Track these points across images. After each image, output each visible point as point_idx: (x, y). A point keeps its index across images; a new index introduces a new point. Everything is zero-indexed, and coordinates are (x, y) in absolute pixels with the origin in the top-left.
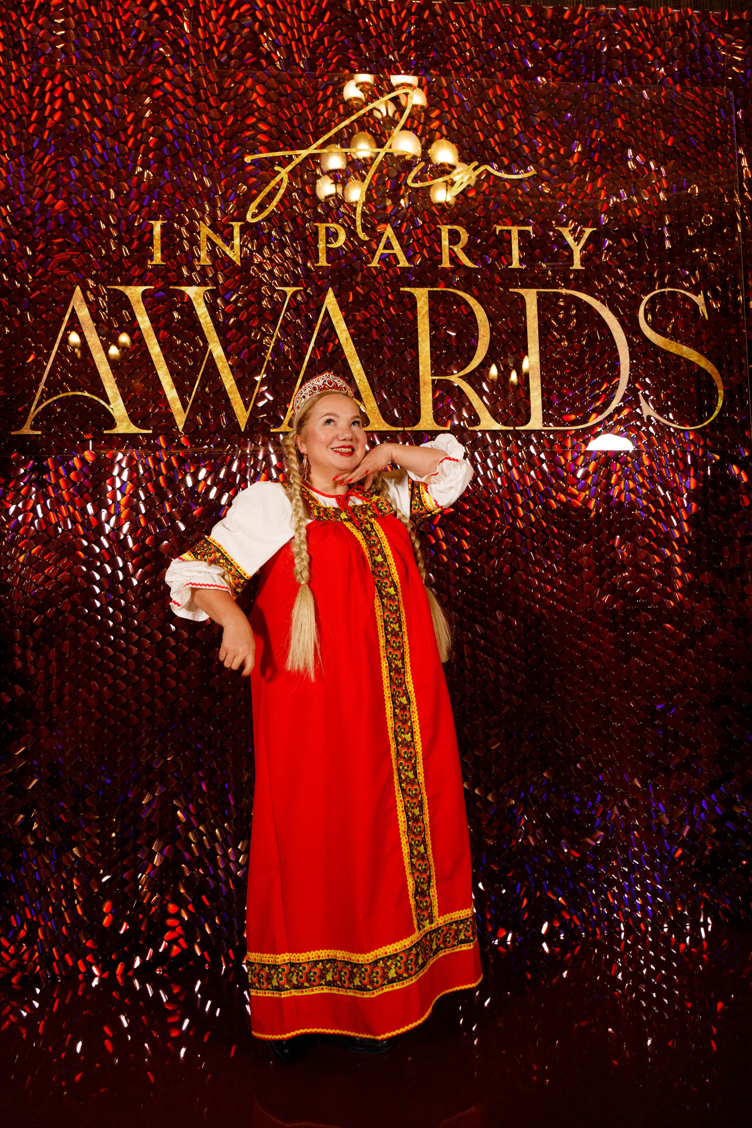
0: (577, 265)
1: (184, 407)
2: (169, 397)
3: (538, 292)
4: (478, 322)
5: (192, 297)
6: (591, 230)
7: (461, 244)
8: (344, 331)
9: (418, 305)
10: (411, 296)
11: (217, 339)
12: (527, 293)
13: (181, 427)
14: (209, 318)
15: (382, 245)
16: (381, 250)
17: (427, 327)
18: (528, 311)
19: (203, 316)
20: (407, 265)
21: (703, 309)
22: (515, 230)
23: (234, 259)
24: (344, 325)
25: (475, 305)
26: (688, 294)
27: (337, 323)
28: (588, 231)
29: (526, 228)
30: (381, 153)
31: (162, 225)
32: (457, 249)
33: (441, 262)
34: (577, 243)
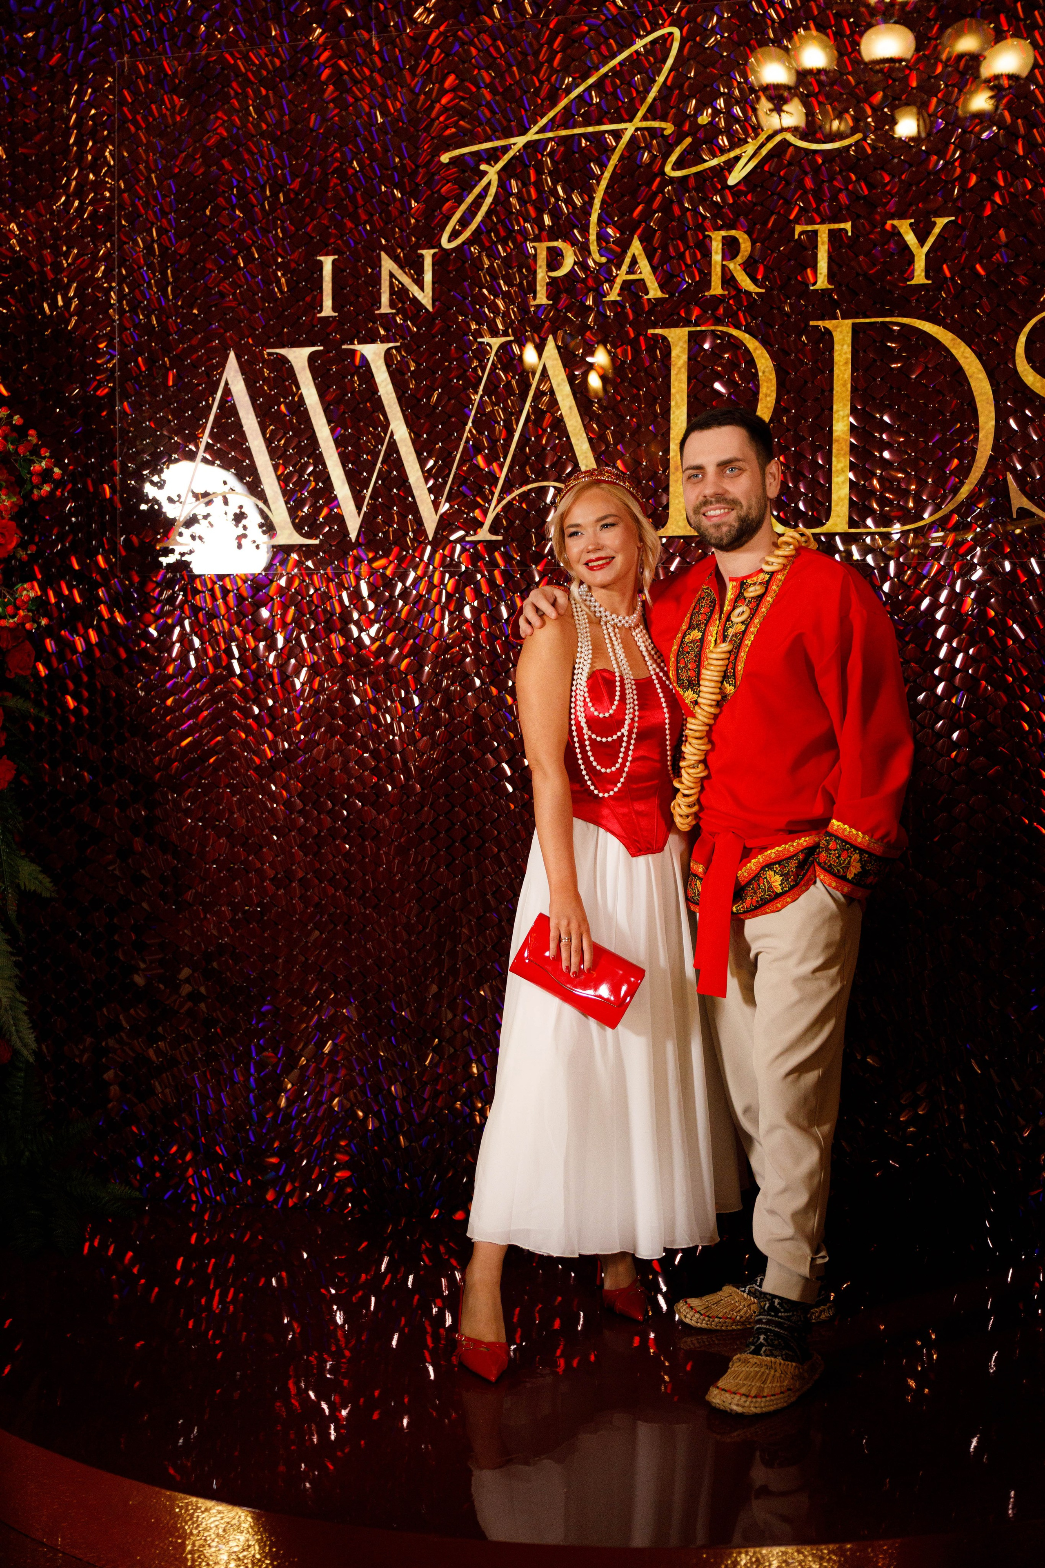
0: (919, 276)
1: (359, 508)
2: (339, 497)
3: (853, 324)
4: (760, 374)
5: (369, 358)
6: (946, 220)
7: (740, 259)
8: (568, 396)
9: (673, 354)
10: (664, 338)
11: (400, 415)
12: (837, 327)
13: (353, 536)
14: (390, 387)
15: (625, 268)
16: (622, 275)
17: (684, 386)
18: (836, 354)
19: (383, 384)
20: (659, 294)
22: (823, 231)
23: (424, 302)
24: (567, 388)
25: (756, 349)
27: (559, 385)
28: (941, 222)
29: (842, 226)
30: (629, 129)
31: (334, 262)
32: (734, 266)
33: (709, 287)
34: (922, 242)
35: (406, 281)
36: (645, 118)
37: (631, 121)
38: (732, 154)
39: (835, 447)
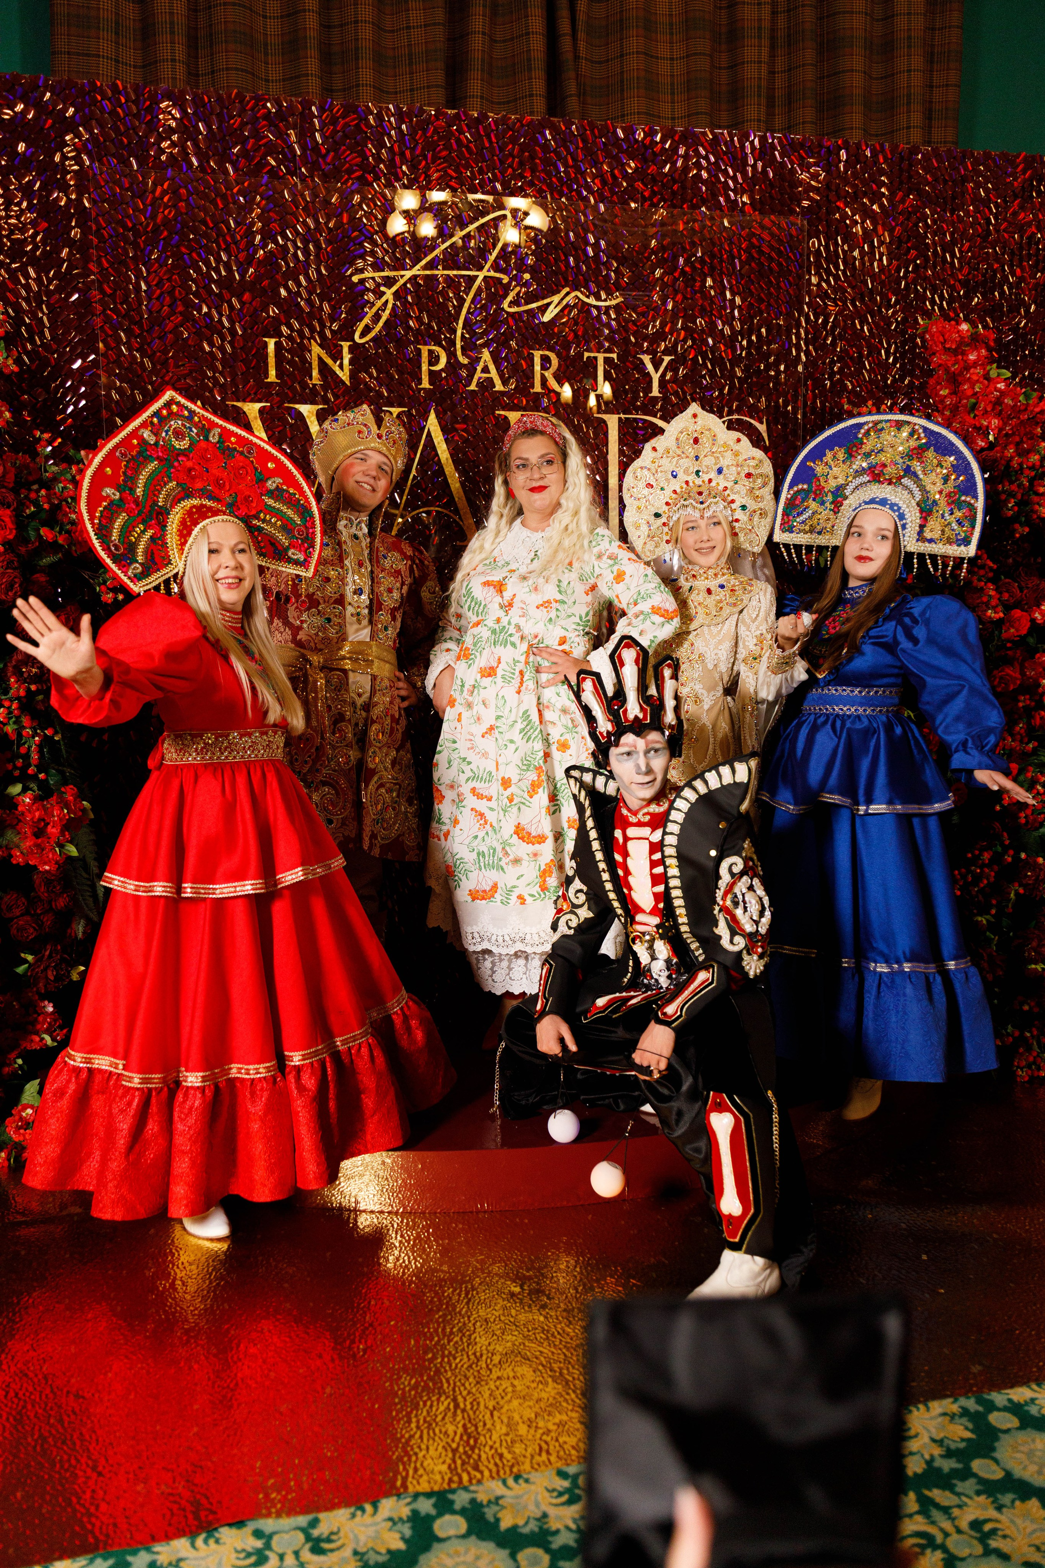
0: (655, 392)
3: (620, 419)
5: (304, 414)
6: (669, 358)
7: (552, 369)
8: (445, 450)
10: (506, 418)
12: (610, 419)
15: (479, 368)
16: (478, 374)
18: (609, 435)
20: (502, 388)
21: (765, 435)
22: (601, 357)
23: (344, 378)
24: (444, 446)
26: (752, 421)
27: (439, 443)
28: (667, 359)
29: (611, 355)
30: (481, 275)
31: (276, 343)
32: (548, 374)
33: (533, 387)
34: (657, 371)
35: (329, 361)
36: (489, 271)
37: (480, 268)
38: (546, 301)
39: (610, 493)
